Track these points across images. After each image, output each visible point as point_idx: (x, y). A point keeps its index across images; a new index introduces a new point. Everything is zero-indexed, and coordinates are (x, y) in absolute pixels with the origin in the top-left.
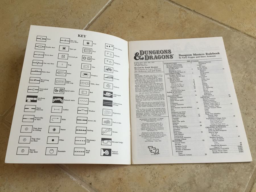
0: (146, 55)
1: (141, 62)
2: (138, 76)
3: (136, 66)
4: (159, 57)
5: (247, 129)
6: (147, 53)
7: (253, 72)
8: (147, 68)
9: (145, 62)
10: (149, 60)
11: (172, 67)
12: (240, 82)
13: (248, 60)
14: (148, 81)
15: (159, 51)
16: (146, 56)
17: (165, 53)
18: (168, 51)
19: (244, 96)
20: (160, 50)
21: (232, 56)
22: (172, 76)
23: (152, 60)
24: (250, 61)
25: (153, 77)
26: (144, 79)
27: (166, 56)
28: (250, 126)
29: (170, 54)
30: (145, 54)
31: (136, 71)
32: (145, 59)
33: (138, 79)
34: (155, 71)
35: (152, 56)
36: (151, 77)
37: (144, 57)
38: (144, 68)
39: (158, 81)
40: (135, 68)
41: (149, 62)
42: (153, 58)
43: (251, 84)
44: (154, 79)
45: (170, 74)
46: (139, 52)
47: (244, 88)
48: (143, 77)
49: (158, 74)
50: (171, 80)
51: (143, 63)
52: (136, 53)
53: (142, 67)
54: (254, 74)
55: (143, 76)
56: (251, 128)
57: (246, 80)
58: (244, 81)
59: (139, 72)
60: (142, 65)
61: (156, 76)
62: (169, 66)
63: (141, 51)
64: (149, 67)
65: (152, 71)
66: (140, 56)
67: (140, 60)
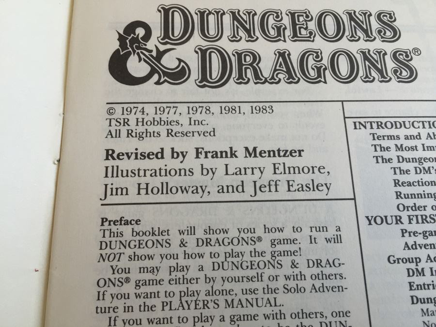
0: (204, 44)
1: (162, 106)
2: (127, 230)
3: (118, 134)
4: (311, 62)
6: (212, 32)
8: (209, 163)
9: (194, 106)
10: (232, 91)
11: (420, 154)
14: (218, 286)
15: (308, 16)
16: (204, 54)
17: (353, 39)
18: (375, 25)
20: (315, 13)
22: (420, 240)
23: (251, 91)
25: (264, 246)
26: (182, 262)
27: (365, 55)
29: (389, 48)
30: (197, 40)
31: (119, 182)
32: (195, 74)
33: (124, 263)
34: (283, 187)
35: (256, 58)
36: (246, 249)
37: (194, 63)
38: (191, 162)
39: (307, 284)
40: (110, 154)
41: (230, 108)
42: (266, 73)
44: (269, 272)
45: (405, 220)
46: (155, 21)
48: (175, 249)
50: (418, 280)
51: (183, 108)
52: (131, 27)
53: (167, 143)
55: (175, 239)
59: (143, 198)
60: (169, 134)
61: (288, 234)
62: (391, 144)
63: (166, 12)
64: (233, 155)
65: (249, 189)
66: (160, 54)
67: (158, 83)
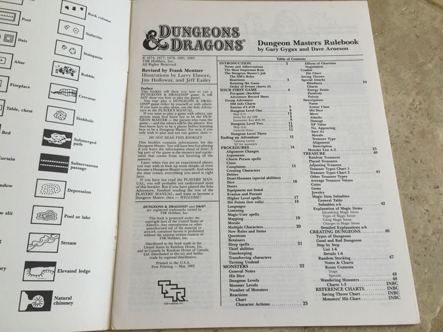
0: (174, 38)
1: (160, 56)
2: (149, 91)
3: (146, 64)
4: (208, 44)
5: (413, 238)
6: (176, 34)
7: (435, 92)
8: (174, 73)
9: (170, 57)
10: (182, 52)
11: (240, 72)
12: (402, 116)
13: (424, 63)
14: (175, 106)
15: (209, 29)
16: (173, 41)
17: (223, 36)
18: (231, 32)
19: (411, 151)
20: (211, 28)
21: (387, 49)
22: (236, 95)
23: (188, 52)
24: (430, 66)
25: (189, 96)
26: (165, 99)
27: (226, 42)
28: (421, 232)
29: (235, 39)
30: (171, 36)
31: (146, 78)
32: (170, 47)
33: (148, 99)
34: (196, 80)
35: (190, 42)
36: (184, 97)
37: (170, 44)
38: (168, 73)
39: (201, 106)
40: (143, 70)
41: (181, 57)
42: (193, 47)
43: (428, 122)
44: (190, 103)
45: (232, 90)
46: (158, 30)
47: (412, 133)
48: (163, 96)
49: (202, 88)
50: (233, 106)
51: (166, 57)
52: (150, 32)
53: (161, 67)
54: (437, 98)
55: (163, 94)
56: (423, 236)
57: (416, 112)
58: (414, 115)
59: (153, 82)
60: (162, 64)
61: (196, 93)
62: (231, 69)
63: (162, 27)
64: (181, 71)
65: (186, 81)
66: (159, 41)
67: (158, 50)
